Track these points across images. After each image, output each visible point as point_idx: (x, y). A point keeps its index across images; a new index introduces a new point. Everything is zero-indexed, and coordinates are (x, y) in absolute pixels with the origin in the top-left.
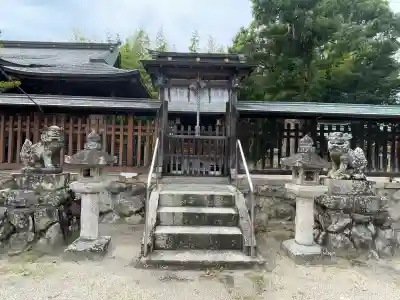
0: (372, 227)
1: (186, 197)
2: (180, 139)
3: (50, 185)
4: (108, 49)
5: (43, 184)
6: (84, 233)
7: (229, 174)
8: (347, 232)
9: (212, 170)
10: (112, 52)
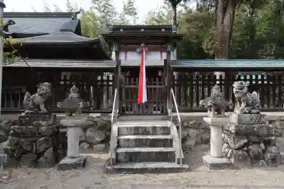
0: (262, 145)
1: (136, 128)
2: (131, 88)
3: (45, 122)
4: (70, 17)
5: (40, 122)
6: (69, 153)
7: (167, 113)
8: (245, 149)
9: (155, 110)
10: (73, 19)
